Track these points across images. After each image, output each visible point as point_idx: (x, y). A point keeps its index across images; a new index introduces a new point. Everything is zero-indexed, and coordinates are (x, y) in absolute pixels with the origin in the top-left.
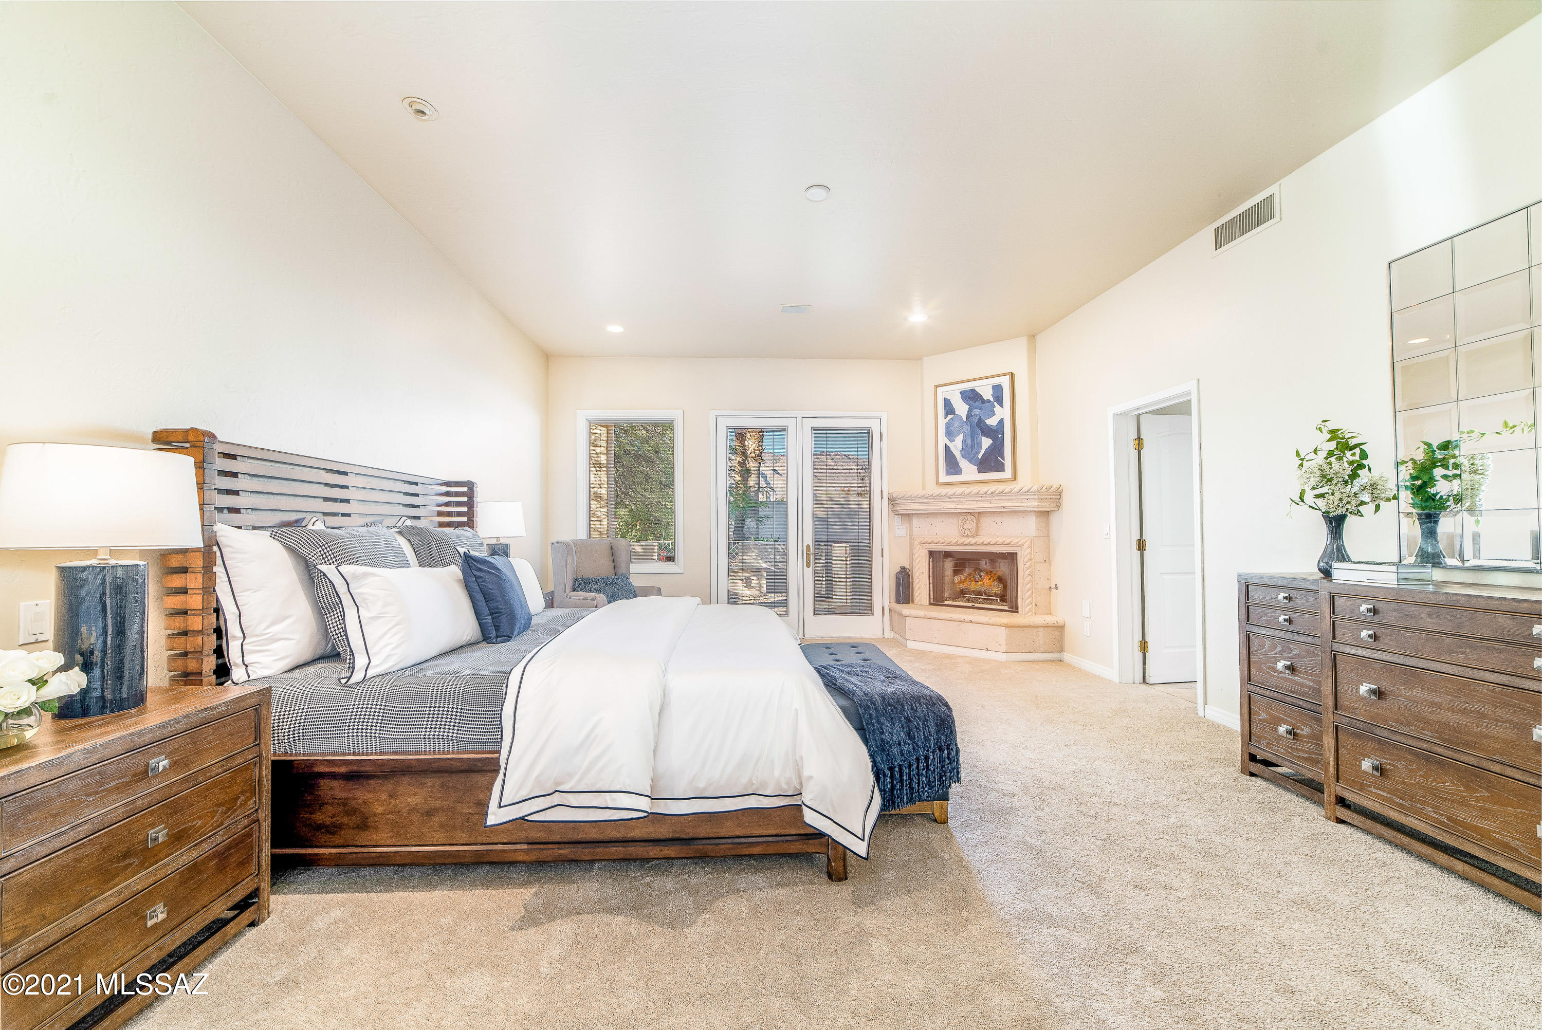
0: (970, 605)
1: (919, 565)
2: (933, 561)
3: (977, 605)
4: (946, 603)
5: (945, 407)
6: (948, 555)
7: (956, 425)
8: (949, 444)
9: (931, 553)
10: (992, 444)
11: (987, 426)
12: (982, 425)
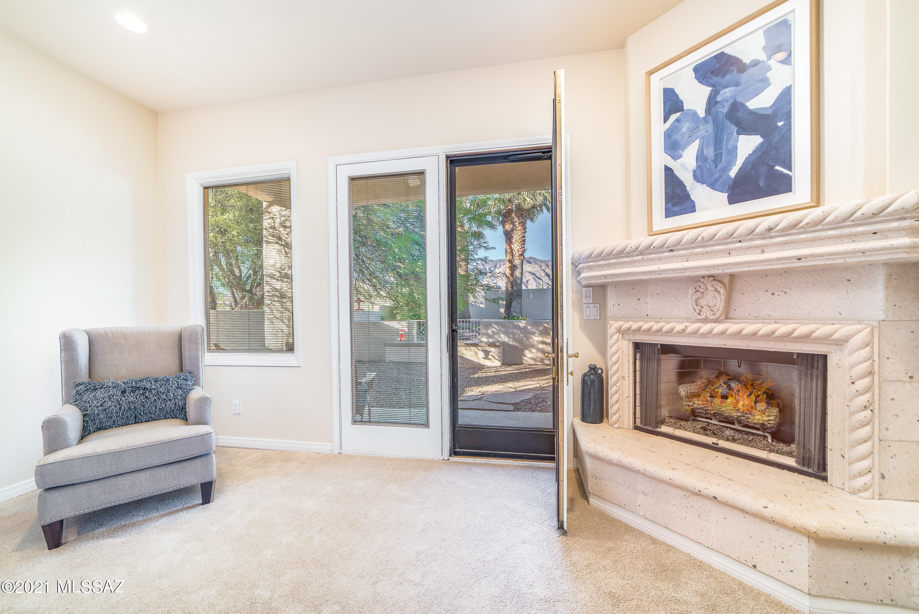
0: (709, 440)
1: (616, 366)
2: (641, 360)
3: (722, 444)
4: (664, 429)
5: (664, 103)
6: (667, 349)
7: (684, 130)
8: (671, 163)
9: (637, 346)
10: (761, 144)
11: (752, 113)
12: (740, 114)
